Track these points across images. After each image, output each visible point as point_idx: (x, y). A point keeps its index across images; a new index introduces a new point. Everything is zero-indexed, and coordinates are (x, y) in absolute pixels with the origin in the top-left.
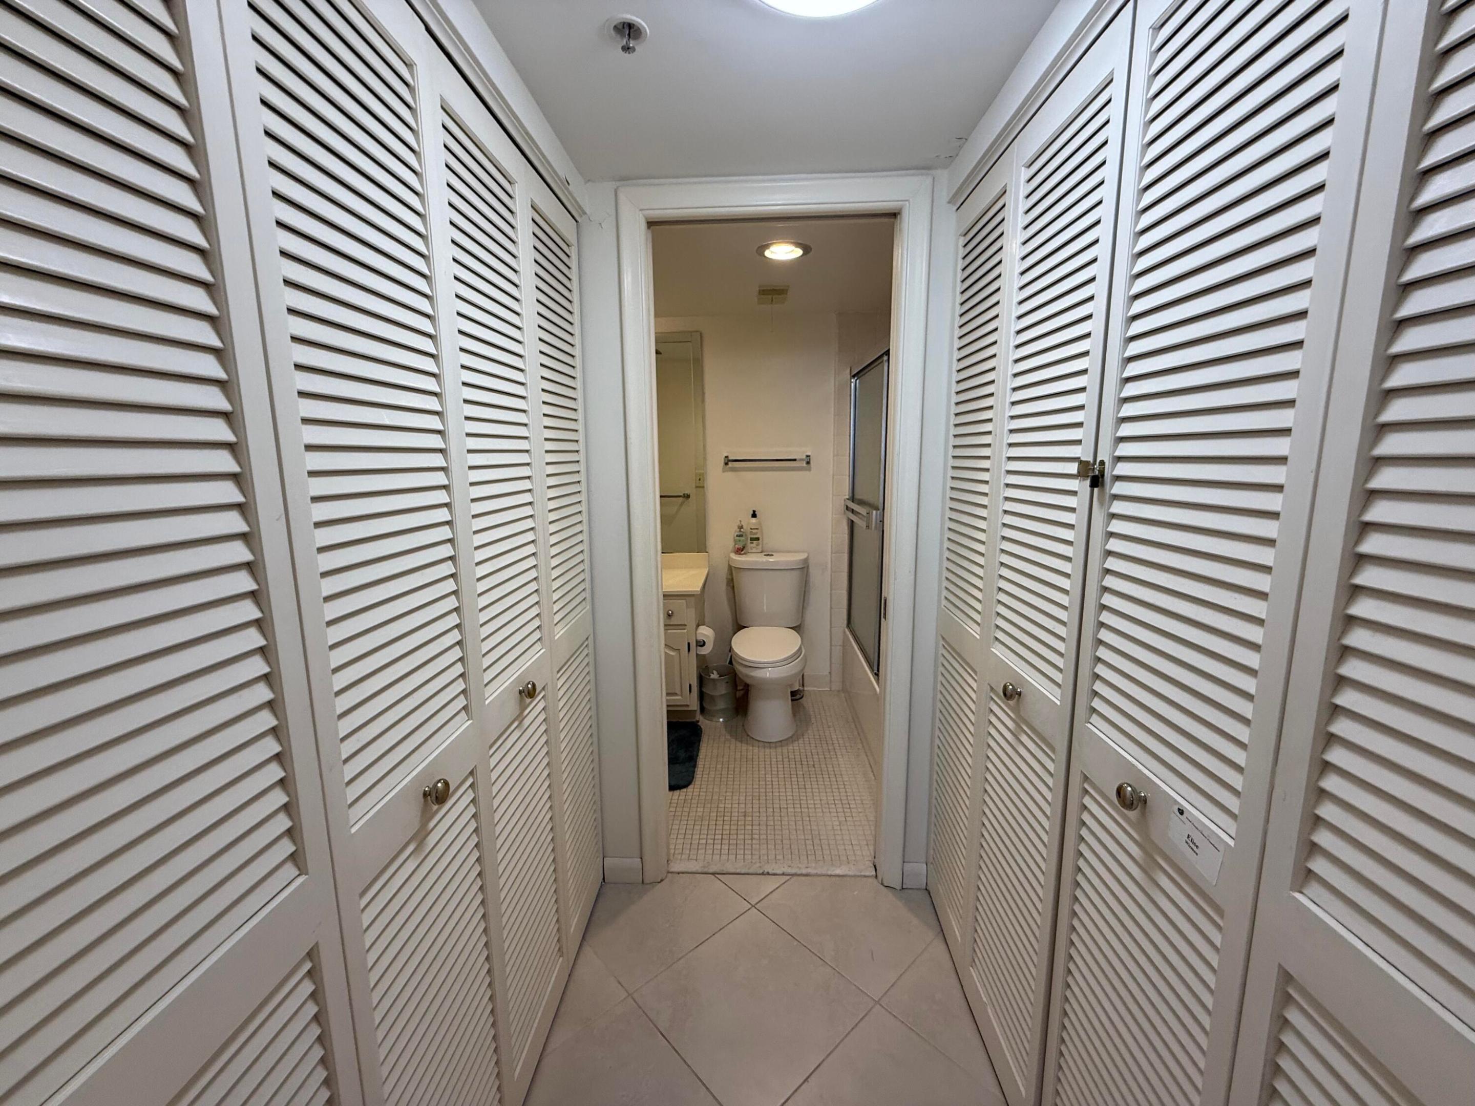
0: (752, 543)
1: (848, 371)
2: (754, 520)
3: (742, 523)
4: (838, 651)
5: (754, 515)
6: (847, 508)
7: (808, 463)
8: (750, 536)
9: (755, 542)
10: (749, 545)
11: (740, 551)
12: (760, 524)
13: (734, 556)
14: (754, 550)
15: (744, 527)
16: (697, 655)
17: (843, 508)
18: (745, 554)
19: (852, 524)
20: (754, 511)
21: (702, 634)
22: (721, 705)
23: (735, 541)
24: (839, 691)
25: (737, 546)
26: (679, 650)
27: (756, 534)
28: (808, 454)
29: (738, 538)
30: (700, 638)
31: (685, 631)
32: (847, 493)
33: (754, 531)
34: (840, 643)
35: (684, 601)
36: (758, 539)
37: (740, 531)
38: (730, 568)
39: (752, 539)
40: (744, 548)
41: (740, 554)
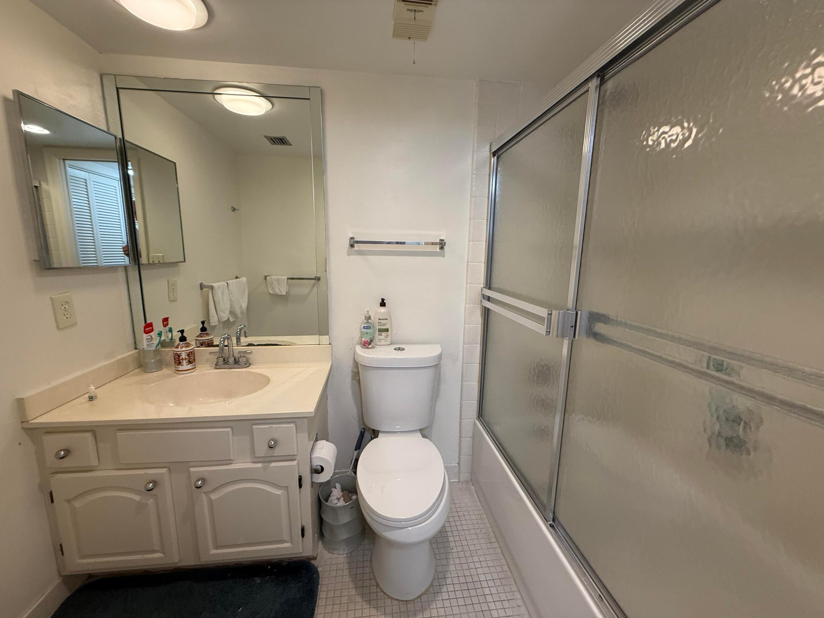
0: (379, 335)
1: (488, 148)
2: (383, 310)
3: (370, 314)
4: (467, 442)
5: (383, 304)
6: (484, 296)
7: (442, 248)
8: (378, 327)
9: (383, 333)
10: (377, 337)
11: (367, 344)
12: (389, 313)
13: (360, 350)
14: (383, 342)
15: (372, 318)
16: (313, 483)
17: (480, 297)
18: (373, 347)
19: (486, 313)
20: (383, 300)
21: (319, 458)
22: (343, 535)
23: (362, 333)
24: (467, 482)
25: (364, 339)
26: (287, 487)
27: (384, 325)
28: (441, 238)
29: (365, 330)
30: (316, 463)
31: (295, 463)
32: (482, 282)
33: (383, 322)
34: (471, 434)
35: (292, 425)
36: (387, 330)
37: (368, 322)
38: (356, 364)
39: (380, 331)
40: (371, 341)
41: (367, 348)
